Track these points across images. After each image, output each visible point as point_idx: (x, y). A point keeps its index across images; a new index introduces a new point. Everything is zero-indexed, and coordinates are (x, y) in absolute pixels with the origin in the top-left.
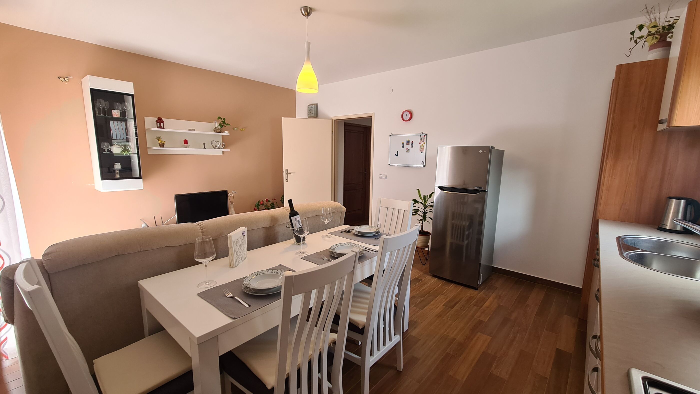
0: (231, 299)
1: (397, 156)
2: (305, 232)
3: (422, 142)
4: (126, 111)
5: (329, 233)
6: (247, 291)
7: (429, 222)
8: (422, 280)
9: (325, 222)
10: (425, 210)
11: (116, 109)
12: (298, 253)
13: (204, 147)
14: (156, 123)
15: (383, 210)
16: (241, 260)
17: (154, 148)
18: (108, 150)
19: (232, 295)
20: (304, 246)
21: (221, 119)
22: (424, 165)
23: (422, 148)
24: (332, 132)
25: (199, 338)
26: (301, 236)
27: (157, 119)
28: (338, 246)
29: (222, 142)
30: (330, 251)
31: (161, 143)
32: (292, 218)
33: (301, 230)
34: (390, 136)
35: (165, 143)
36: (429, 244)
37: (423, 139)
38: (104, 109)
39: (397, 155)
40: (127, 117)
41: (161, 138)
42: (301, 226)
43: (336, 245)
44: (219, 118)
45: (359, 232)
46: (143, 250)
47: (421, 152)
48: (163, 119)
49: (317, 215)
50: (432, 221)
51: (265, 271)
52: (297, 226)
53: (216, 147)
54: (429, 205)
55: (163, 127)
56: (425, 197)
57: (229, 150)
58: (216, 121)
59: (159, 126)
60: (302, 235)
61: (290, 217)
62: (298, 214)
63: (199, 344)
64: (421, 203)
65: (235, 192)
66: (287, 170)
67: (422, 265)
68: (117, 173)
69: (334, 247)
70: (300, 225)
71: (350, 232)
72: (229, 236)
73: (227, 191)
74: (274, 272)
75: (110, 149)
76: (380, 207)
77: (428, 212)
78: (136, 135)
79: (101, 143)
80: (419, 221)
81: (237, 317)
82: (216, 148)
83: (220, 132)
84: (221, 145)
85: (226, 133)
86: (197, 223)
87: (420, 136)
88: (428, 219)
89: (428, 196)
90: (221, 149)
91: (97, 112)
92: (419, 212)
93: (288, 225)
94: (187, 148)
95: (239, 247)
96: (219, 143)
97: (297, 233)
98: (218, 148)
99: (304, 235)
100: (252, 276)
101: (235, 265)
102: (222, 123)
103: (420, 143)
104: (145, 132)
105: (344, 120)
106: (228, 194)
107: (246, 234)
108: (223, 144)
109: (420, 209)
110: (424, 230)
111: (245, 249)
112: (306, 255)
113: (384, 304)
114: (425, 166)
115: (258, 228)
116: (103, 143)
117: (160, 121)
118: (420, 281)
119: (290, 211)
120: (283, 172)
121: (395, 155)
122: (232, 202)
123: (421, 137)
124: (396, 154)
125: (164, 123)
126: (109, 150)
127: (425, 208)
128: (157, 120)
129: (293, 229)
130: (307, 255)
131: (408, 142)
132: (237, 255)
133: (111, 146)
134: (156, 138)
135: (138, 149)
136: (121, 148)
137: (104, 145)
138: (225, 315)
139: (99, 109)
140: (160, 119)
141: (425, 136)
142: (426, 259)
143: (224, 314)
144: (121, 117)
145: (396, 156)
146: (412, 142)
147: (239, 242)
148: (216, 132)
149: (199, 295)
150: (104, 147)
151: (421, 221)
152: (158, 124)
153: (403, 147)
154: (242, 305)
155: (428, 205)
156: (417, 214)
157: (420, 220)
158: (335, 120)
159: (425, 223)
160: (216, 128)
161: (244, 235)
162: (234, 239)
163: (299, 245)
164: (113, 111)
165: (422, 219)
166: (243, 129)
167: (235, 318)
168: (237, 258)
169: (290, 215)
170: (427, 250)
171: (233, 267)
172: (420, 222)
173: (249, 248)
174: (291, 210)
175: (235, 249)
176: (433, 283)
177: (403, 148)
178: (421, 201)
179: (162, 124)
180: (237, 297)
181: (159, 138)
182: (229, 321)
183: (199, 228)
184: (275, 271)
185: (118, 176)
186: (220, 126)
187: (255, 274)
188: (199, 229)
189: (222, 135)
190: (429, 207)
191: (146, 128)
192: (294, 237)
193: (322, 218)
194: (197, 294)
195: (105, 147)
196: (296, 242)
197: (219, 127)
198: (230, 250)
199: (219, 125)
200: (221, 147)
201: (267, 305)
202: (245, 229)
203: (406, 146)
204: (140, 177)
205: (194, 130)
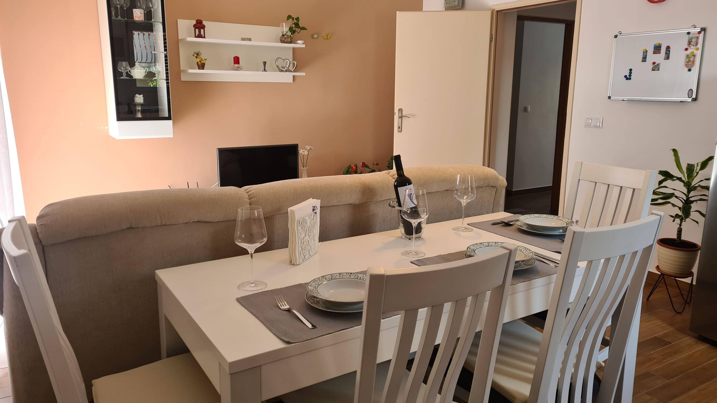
0: (286, 312)
1: (630, 79)
2: (421, 215)
3: (692, 47)
4: (152, 10)
5: (468, 224)
6: (312, 303)
7: (697, 222)
8: (671, 343)
9: (462, 201)
10: (690, 196)
11: (139, 8)
12: (407, 253)
13: (265, 70)
14: (194, 28)
15: (585, 187)
16: (308, 255)
17: (191, 71)
18: (127, 73)
19: (287, 307)
20: (419, 242)
21: (293, 19)
22: (693, 97)
23: (692, 60)
24: (491, 35)
25: (232, 364)
26: (414, 222)
27: (194, 22)
28: (482, 246)
29: (293, 60)
30: (467, 253)
31: (200, 62)
32: (398, 188)
33: (415, 212)
34: (616, 36)
35: (207, 63)
36: (695, 270)
37: (694, 40)
38: (122, 7)
39: (628, 77)
40: (153, 20)
41: (201, 54)
42: (414, 206)
43: (479, 244)
44: (289, 17)
45: (530, 226)
46: (164, 223)
47: (687, 69)
48: (204, 23)
49: (447, 190)
50: (703, 218)
51: (345, 274)
52: (408, 205)
53: (283, 69)
54: (700, 186)
55: (203, 36)
56: (690, 168)
57: (304, 74)
58: (284, 24)
59: (198, 35)
60: (416, 220)
61: (396, 187)
62: (410, 183)
63: (231, 374)
64: (680, 179)
65: (310, 149)
66: (400, 110)
67: (675, 313)
68: (139, 110)
69: (474, 247)
70: (413, 203)
71: (511, 225)
72: (291, 210)
73: (297, 145)
74: (359, 278)
75: (130, 72)
76: (579, 180)
77: (696, 201)
78: (165, 50)
79: (118, 62)
80: (673, 219)
81: (292, 342)
82: (282, 71)
83: (291, 42)
84: (291, 65)
85: (300, 44)
86: (245, 188)
87: (689, 33)
88: (694, 215)
89: (698, 164)
90: (291, 71)
91: (113, 13)
92: (674, 198)
93: (391, 203)
94: (238, 70)
95: (305, 231)
96: (288, 61)
97: (406, 216)
98: (286, 71)
99: (419, 220)
100: (323, 280)
101: (298, 261)
102: (294, 26)
103: (686, 49)
104: (178, 45)
105: (518, 11)
106: (299, 151)
107: (318, 211)
108: (294, 64)
109: (677, 193)
110: (683, 238)
111: (315, 237)
112: (420, 257)
113: (570, 370)
114: (695, 100)
115: (341, 204)
116: (120, 63)
117: (199, 26)
118: (666, 344)
119: (396, 176)
120: (393, 114)
121: (626, 76)
122: (305, 166)
123: (691, 36)
124: (628, 74)
125: (205, 28)
126: (128, 75)
127: (689, 192)
128: (195, 24)
129: (400, 210)
130: (423, 258)
131: (657, 49)
132: (302, 245)
133: (131, 68)
134: (193, 53)
135: (167, 73)
136: (145, 71)
137: (122, 65)
138: (275, 335)
139: (116, 8)
140: (199, 23)
141: (699, 33)
142: (686, 301)
143: (273, 333)
144: (145, 20)
145: (627, 79)
146: (668, 48)
147: (306, 223)
148: (284, 43)
149: (239, 300)
150: (121, 69)
151: (676, 219)
152: (197, 30)
153: (644, 59)
154: (302, 324)
155: (696, 185)
156: (669, 203)
157: (674, 215)
158: (498, 11)
159: (687, 225)
160: (283, 35)
161: (316, 213)
162: (297, 217)
163: (410, 239)
164: (134, 10)
165: (681, 215)
166: (327, 35)
167: (288, 343)
168: (302, 250)
169: (395, 184)
170: (690, 282)
171: (295, 264)
172: (674, 221)
173: (323, 237)
174: (398, 175)
175: (299, 234)
176: (698, 354)
177: (645, 61)
178: (679, 175)
179: (202, 30)
180: (298, 311)
181: (198, 54)
182: (279, 345)
183: (246, 196)
184: (362, 277)
185: (139, 115)
186: (290, 32)
187: (327, 277)
188: (246, 198)
189: (294, 49)
190: (699, 191)
191: (179, 38)
192: (402, 225)
193: (457, 194)
194: (236, 298)
195: (123, 69)
196: (405, 234)
197: (289, 34)
198: (291, 235)
199: (289, 29)
200: (291, 68)
201: (343, 330)
202: (317, 203)
203: (651, 57)
204: (169, 118)
205: (250, 40)
